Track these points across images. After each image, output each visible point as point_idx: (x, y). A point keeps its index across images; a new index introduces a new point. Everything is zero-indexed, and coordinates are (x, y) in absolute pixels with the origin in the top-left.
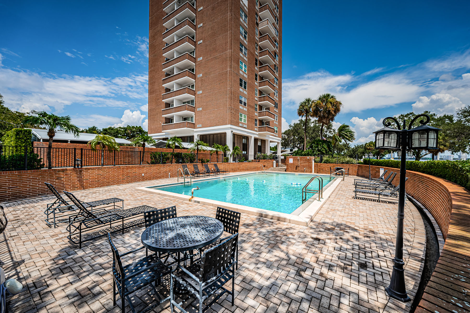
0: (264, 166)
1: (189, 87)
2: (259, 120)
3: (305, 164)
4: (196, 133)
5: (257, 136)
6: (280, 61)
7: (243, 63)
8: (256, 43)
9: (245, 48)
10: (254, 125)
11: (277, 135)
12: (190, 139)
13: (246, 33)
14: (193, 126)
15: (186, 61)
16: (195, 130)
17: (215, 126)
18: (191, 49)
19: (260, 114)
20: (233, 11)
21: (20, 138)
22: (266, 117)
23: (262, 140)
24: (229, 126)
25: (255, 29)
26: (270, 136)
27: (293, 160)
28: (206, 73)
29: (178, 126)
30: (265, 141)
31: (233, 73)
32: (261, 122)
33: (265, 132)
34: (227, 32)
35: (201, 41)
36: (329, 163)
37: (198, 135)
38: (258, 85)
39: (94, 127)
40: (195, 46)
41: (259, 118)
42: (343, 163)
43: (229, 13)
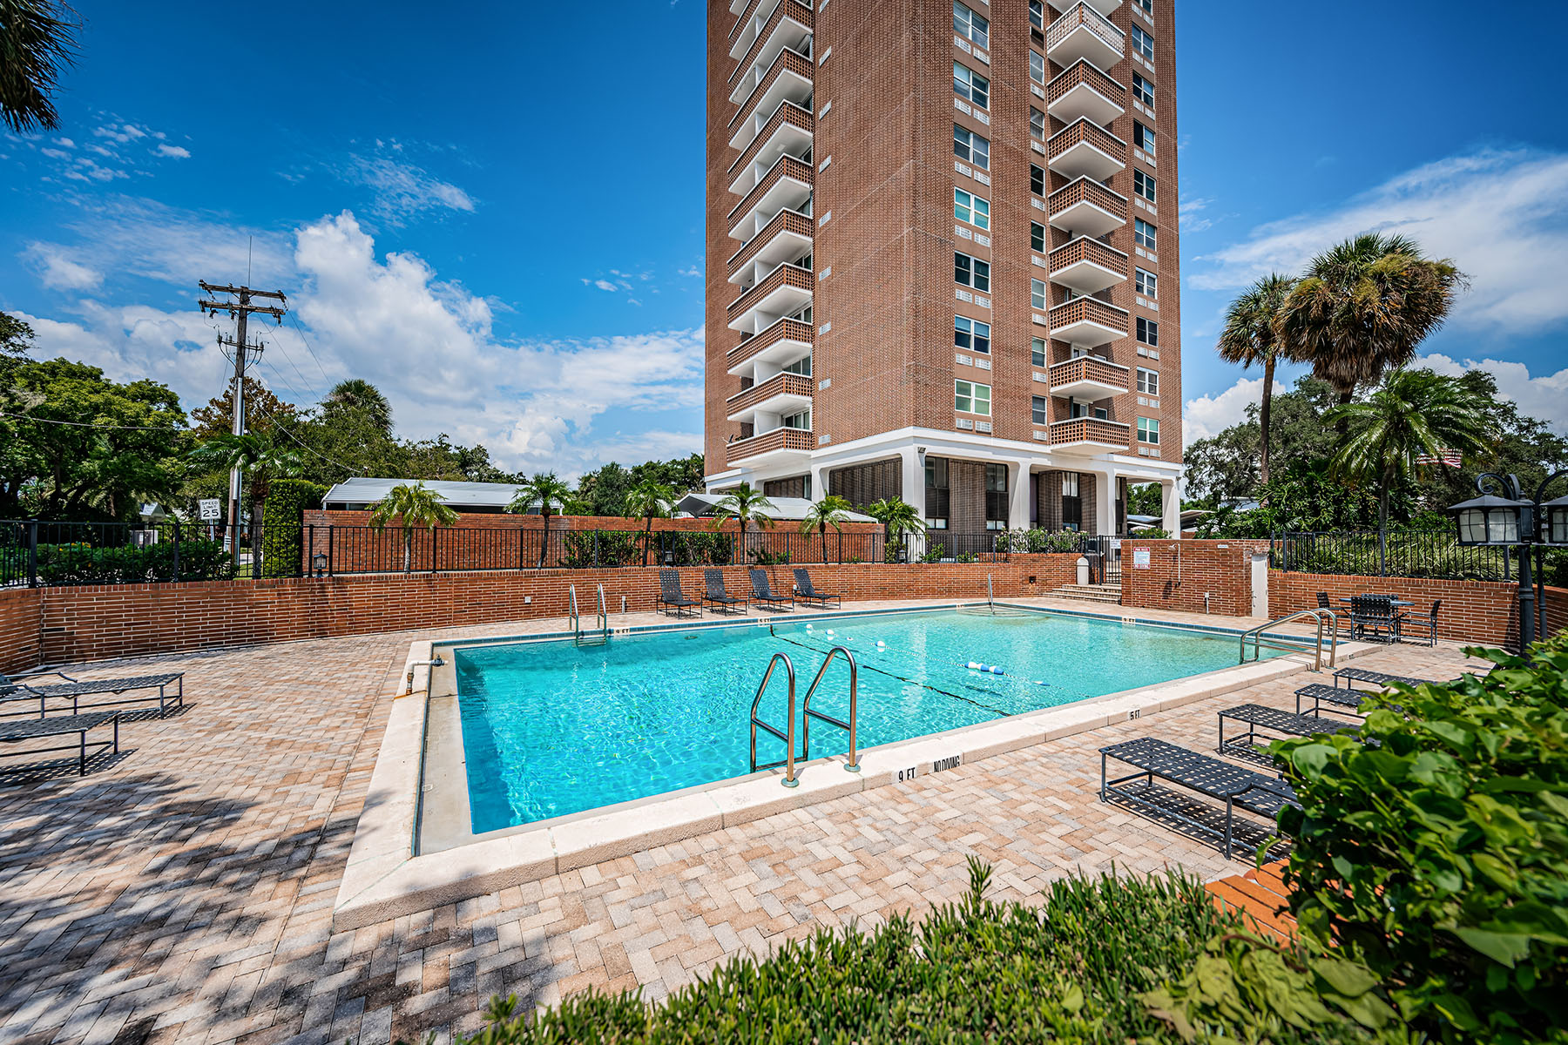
0: (1032, 579)
1: (798, 317)
2: (1057, 400)
3: (1207, 576)
4: (818, 461)
5: (1046, 463)
6: (1168, 153)
7: (972, 198)
8: (1034, 110)
9: (981, 140)
10: (1030, 418)
11: (1154, 452)
12: (797, 485)
13: (981, 84)
14: (810, 442)
15: (784, 238)
16: (814, 454)
17: (868, 435)
18: (802, 195)
19: (1057, 376)
20: (920, 21)
21: (274, 503)
22: (1080, 382)
23: (1081, 476)
24: (910, 431)
25: (1026, 57)
26: (1117, 458)
27: (1152, 557)
28: (840, 263)
29: (768, 443)
30: (1093, 476)
31: (922, 239)
32: (1069, 406)
33: (1080, 443)
34: (901, 101)
35: (828, 161)
36: (1338, 571)
37: (822, 471)
38: (1045, 264)
39: (613, 465)
40: (812, 182)
41: (1053, 390)
42: (1420, 573)
43: (906, 37)
